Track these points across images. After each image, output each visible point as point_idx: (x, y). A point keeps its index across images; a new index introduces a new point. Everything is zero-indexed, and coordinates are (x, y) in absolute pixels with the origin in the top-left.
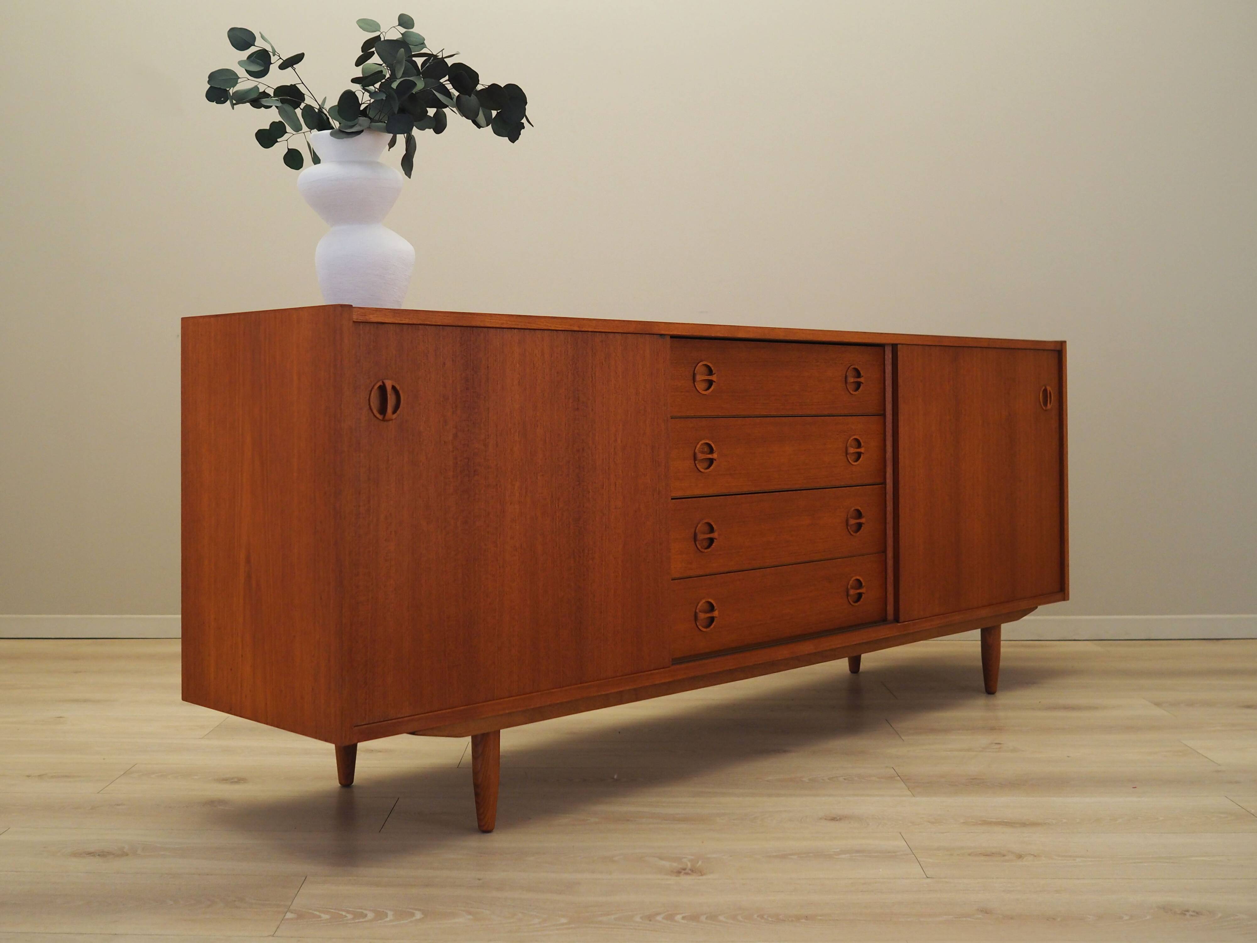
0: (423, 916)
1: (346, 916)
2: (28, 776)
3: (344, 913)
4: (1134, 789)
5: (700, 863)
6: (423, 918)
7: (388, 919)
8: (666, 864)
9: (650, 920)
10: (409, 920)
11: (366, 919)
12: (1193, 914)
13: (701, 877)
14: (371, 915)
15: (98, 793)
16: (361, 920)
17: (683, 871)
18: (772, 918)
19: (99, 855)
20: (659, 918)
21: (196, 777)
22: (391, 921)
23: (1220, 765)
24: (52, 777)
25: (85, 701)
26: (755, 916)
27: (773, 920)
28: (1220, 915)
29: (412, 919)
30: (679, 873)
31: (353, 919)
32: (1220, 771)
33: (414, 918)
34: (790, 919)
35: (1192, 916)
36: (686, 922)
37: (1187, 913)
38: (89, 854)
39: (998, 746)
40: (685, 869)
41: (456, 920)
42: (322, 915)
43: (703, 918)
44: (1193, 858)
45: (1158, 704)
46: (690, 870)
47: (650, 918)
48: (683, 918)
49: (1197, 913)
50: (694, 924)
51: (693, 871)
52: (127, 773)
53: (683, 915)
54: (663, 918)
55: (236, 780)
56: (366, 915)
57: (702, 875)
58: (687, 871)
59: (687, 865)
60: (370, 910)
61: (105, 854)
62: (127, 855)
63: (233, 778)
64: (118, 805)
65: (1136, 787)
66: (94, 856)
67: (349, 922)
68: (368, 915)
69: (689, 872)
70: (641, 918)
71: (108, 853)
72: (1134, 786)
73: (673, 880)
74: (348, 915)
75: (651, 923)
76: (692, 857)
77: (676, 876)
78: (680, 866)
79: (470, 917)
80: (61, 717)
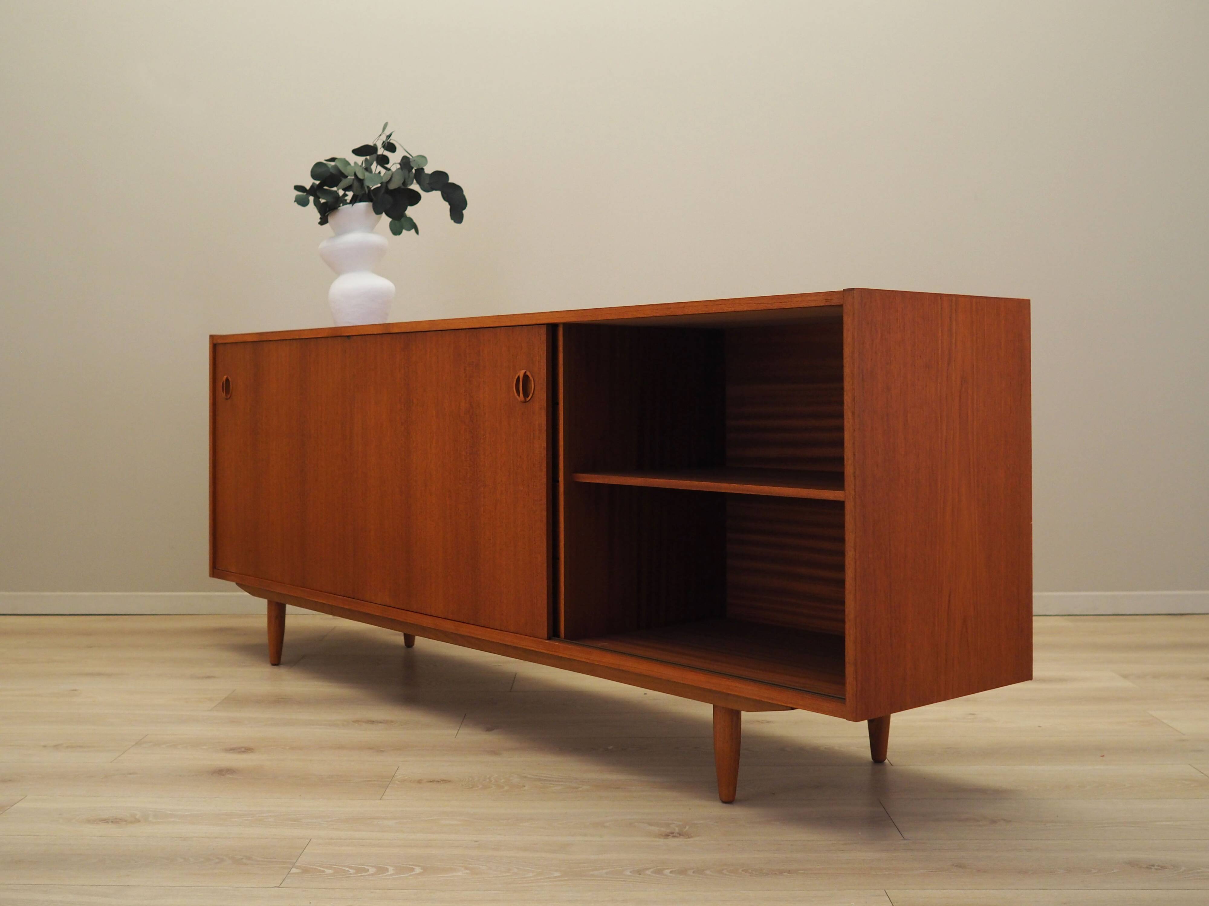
0: (422, 871)
1: (349, 871)
2: (45, 746)
3: (347, 869)
4: (1102, 757)
5: (687, 827)
6: (423, 872)
7: (389, 873)
8: (655, 829)
9: (640, 874)
10: (409, 874)
11: (368, 873)
12: (1157, 867)
13: (688, 839)
14: (372, 870)
15: (111, 762)
16: (363, 874)
17: (671, 834)
18: (756, 872)
19: (112, 822)
20: (648, 872)
21: (205, 747)
22: (391, 875)
23: (1184, 735)
24: (67, 747)
25: (100, 674)
26: (740, 870)
27: (757, 873)
28: (1183, 868)
29: (412, 874)
30: (667, 836)
31: (356, 873)
32: (1184, 740)
33: (414, 873)
34: (774, 873)
35: (1157, 869)
36: (674, 875)
37: (1152, 867)
38: (102, 821)
39: (972, 717)
40: (672, 833)
41: (455, 874)
42: (326, 870)
43: (690, 872)
44: (1158, 823)
45: (1126, 677)
46: (678, 833)
47: (639, 872)
48: (671, 872)
49: (1162, 867)
50: (681, 877)
51: (680, 834)
52: (139, 743)
53: (671, 870)
54: (652, 872)
55: (243, 749)
56: (368, 870)
57: (689, 838)
58: (674, 834)
59: (675, 830)
60: (372, 866)
61: (118, 820)
62: (139, 821)
63: (240, 748)
64: (130, 774)
65: (1103, 756)
66: (107, 822)
67: (352, 876)
68: (370, 870)
69: (677, 835)
70: (631, 872)
71: (120, 819)
72: (1103, 755)
73: (661, 841)
74: (350, 870)
75: (641, 876)
76: (681, 823)
77: (665, 838)
78: (669, 831)
79: (468, 871)
80: (75, 690)
